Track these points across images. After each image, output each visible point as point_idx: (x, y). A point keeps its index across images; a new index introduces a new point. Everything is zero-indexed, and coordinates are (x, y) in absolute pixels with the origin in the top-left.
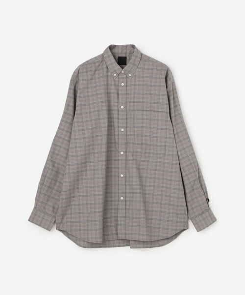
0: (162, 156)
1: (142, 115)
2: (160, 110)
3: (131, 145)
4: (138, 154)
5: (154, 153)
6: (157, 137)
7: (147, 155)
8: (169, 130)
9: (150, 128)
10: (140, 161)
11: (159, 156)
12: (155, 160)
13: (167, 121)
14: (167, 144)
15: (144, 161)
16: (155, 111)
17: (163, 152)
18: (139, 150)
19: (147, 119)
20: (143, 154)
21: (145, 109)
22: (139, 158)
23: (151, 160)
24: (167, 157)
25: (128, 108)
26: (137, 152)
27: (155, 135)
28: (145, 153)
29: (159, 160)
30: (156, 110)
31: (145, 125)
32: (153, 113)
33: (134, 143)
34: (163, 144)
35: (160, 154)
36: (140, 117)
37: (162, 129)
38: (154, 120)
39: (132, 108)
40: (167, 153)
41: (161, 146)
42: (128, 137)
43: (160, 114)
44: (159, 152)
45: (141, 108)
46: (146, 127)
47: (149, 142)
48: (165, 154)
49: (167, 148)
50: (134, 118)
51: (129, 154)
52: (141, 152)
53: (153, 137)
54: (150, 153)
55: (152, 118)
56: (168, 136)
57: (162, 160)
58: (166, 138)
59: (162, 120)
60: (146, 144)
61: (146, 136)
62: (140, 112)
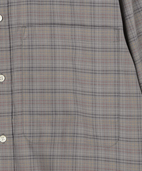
0: (111, 143)
1: (52, 36)
2: (98, 22)
3: (26, 118)
4: (45, 139)
5: (86, 136)
6: (94, 94)
7: (68, 140)
8: (126, 73)
9: (75, 69)
10: (52, 157)
11: (101, 142)
12: (91, 153)
13: (118, 50)
14: (123, 112)
15: (63, 157)
16: (83, 26)
17: (112, 133)
18: (47, 129)
19: (64, 47)
20: (58, 140)
21: (57, 20)
22: (47, 151)
23: (80, 152)
24: (123, 144)
25: (14, 21)
26: (41, 135)
27: (88, 88)
28: (63, 135)
29: (102, 154)
30: (87, 22)
31: (59, 64)
32: (79, 31)
33: (31, 113)
34: (111, 111)
35: (106, 138)
36: (46, 42)
37: (105, 72)
38: (84, 49)
39: (24, 20)
40: (123, 134)
41: (105, 116)
42: (17, 97)
43: (98, 32)
44: (100, 132)
45: (47, 20)
46: (64, 69)
47: (71, 107)
48: (118, 139)
49: (123, 122)
50: (31, 47)
51: (22, 142)
52: (53, 135)
53: (84, 93)
54: (74, 135)
55: (79, 44)
56: (123, 90)
57: (112, 155)
58: (118, 95)
59: (104, 50)
60: (66, 113)
61: (65, 91)
62: (47, 30)
